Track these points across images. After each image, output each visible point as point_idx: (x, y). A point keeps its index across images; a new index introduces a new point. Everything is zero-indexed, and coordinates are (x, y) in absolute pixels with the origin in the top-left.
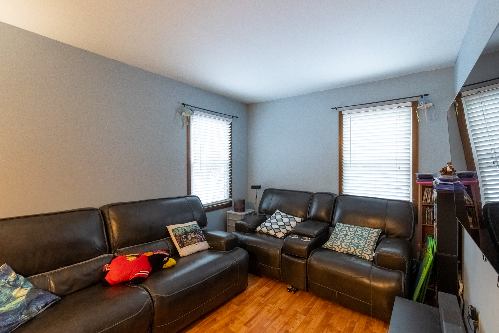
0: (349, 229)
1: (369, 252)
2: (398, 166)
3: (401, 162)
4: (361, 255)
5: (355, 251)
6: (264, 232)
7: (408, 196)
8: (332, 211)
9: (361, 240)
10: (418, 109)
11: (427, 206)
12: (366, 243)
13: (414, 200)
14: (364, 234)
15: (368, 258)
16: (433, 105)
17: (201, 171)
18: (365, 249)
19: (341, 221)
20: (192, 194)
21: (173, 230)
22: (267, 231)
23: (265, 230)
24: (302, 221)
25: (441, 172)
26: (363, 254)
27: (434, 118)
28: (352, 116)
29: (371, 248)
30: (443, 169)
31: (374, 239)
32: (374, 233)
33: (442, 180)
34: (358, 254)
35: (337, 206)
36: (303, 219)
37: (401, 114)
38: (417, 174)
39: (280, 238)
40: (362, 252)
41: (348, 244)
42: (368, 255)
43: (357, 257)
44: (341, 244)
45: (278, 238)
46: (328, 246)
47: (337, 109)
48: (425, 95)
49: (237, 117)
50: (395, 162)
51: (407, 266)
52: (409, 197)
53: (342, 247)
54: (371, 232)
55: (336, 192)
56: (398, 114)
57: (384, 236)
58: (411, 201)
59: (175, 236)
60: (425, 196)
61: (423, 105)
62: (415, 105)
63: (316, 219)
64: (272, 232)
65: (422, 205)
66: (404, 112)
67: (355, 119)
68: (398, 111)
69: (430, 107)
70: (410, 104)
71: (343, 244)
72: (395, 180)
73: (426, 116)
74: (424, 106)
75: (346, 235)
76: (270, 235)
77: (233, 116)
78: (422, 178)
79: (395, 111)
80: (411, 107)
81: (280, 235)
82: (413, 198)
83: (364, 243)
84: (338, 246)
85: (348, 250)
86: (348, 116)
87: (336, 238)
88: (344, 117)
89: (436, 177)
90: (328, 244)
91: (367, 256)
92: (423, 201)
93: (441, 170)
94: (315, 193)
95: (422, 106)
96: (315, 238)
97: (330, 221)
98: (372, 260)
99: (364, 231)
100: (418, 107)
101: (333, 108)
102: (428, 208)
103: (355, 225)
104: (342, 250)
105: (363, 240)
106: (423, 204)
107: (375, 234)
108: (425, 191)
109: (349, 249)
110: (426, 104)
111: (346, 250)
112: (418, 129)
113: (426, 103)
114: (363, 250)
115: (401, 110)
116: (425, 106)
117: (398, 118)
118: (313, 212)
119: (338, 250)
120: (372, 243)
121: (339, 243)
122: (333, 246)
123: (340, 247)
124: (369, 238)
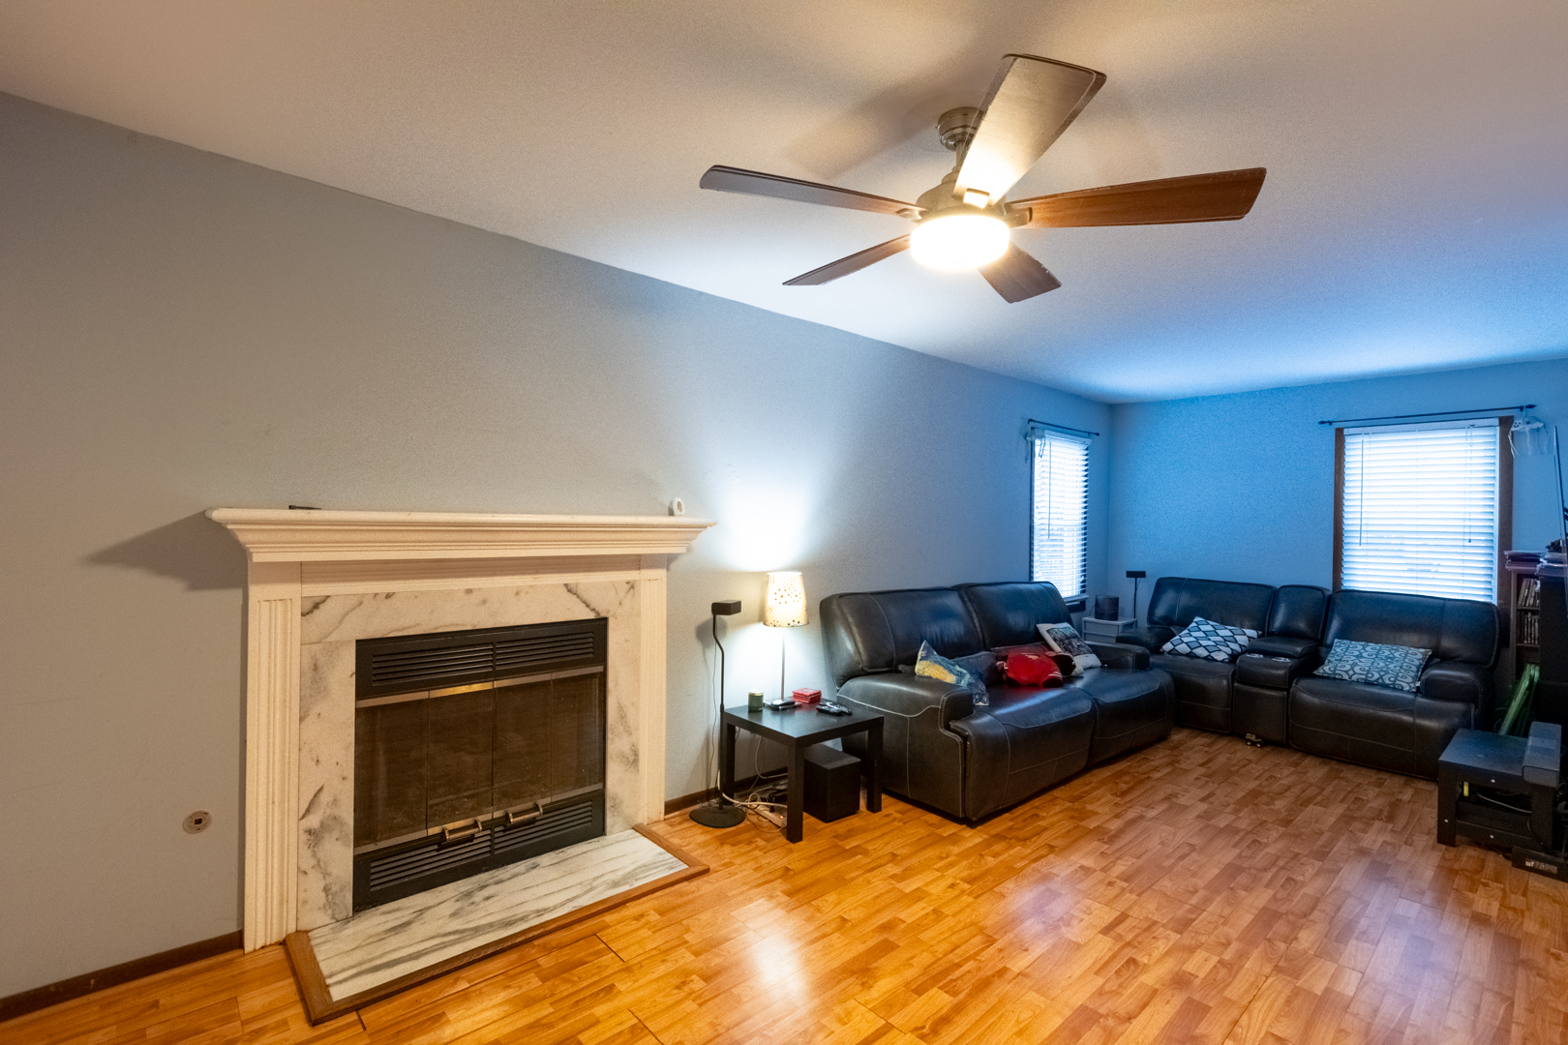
0: (1364, 649)
1: (1410, 680)
2: (1467, 537)
3: (1473, 530)
4: (1394, 684)
5: (1381, 677)
6: (1181, 651)
7: (1490, 594)
8: (1323, 619)
9: (1391, 663)
10: (1512, 433)
11: (1526, 612)
12: (1401, 667)
13: (1501, 601)
14: (1397, 654)
15: (1407, 688)
16: (1545, 426)
17: (1051, 538)
18: (1400, 675)
19: (1343, 635)
20: (1035, 580)
21: (1048, 631)
22: (1189, 650)
23: (1183, 648)
24: (1259, 636)
25: (1548, 547)
26: (1397, 682)
27: (1545, 448)
28: (1366, 439)
29: (1413, 674)
30: (1553, 544)
31: (1417, 663)
32: (1417, 655)
33: (1549, 561)
34: (1387, 682)
35: (1333, 610)
36: (1260, 632)
37: (1475, 441)
38: (1506, 553)
39: (1222, 661)
40: (1396, 679)
41: (1367, 668)
42: (1408, 683)
43: (1386, 686)
44: (1352, 669)
45: (1216, 660)
46: (1325, 672)
47: (1330, 423)
48: (1527, 407)
49: (1098, 434)
50: (1461, 530)
51: (1481, 696)
52: (1491, 596)
53: (1355, 673)
54: (1410, 652)
55: (1326, 583)
56: (1469, 441)
57: (1437, 660)
58: (1495, 602)
59: (1055, 640)
60: (1524, 592)
61: (1521, 427)
62: (1506, 423)
63: (1288, 634)
64: (1201, 652)
65: (1518, 610)
66: (1481, 436)
67: (1373, 445)
68: (1469, 434)
69: (1538, 430)
70: (1496, 421)
71: (1357, 669)
72: (1461, 564)
73: (1529, 446)
74: (1524, 428)
75: (1360, 656)
76: (1197, 657)
77: (1089, 433)
78: (1517, 559)
79: (1462, 433)
80: (1498, 428)
81: (1220, 656)
82: (1499, 598)
83: (1398, 668)
84: (1346, 672)
85: (1367, 676)
86: (1359, 439)
87: (1340, 660)
88: (1348, 440)
89: (1543, 557)
90: (1326, 669)
91: (1404, 684)
92: (1520, 602)
93: (1549, 544)
94: (1278, 587)
95: (1519, 426)
96: (1299, 658)
97: (1319, 637)
98: (1414, 690)
99: (1397, 650)
100: (1513, 429)
101: (1322, 422)
102: (1530, 615)
103: (1376, 643)
104: (1354, 678)
105: (1395, 664)
106: (1519, 608)
107: (1420, 656)
108: (1524, 583)
109: (1370, 675)
110: (1530, 425)
111: (1364, 677)
112: (1512, 468)
113: (1528, 423)
114: (1397, 675)
115: (1476, 432)
116: (1527, 428)
117: (1470, 448)
118: (1279, 621)
119: (1346, 677)
120: (1414, 668)
121: (1348, 667)
122: (1337, 672)
123: (1351, 673)
124: (1406, 660)
